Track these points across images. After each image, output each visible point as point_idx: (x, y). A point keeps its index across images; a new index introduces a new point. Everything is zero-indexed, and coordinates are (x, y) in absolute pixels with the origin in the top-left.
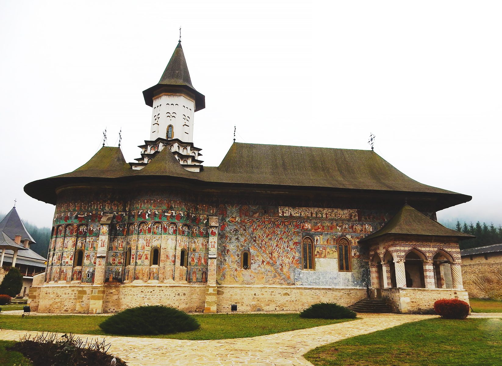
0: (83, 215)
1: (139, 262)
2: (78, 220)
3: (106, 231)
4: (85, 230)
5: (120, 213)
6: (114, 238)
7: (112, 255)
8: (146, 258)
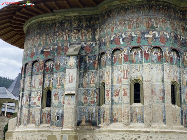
0: (48, 49)
1: (116, 99)
2: (44, 56)
3: (74, 64)
4: (52, 66)
5: (89, 43)
6: (84, 72)
7: (83, 93)
8: (125, 94)
